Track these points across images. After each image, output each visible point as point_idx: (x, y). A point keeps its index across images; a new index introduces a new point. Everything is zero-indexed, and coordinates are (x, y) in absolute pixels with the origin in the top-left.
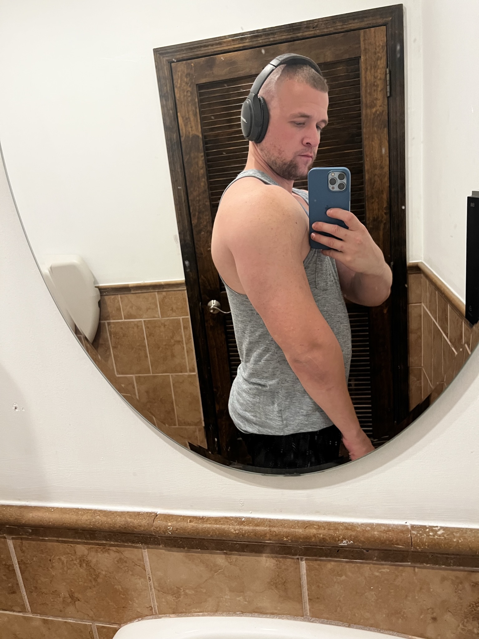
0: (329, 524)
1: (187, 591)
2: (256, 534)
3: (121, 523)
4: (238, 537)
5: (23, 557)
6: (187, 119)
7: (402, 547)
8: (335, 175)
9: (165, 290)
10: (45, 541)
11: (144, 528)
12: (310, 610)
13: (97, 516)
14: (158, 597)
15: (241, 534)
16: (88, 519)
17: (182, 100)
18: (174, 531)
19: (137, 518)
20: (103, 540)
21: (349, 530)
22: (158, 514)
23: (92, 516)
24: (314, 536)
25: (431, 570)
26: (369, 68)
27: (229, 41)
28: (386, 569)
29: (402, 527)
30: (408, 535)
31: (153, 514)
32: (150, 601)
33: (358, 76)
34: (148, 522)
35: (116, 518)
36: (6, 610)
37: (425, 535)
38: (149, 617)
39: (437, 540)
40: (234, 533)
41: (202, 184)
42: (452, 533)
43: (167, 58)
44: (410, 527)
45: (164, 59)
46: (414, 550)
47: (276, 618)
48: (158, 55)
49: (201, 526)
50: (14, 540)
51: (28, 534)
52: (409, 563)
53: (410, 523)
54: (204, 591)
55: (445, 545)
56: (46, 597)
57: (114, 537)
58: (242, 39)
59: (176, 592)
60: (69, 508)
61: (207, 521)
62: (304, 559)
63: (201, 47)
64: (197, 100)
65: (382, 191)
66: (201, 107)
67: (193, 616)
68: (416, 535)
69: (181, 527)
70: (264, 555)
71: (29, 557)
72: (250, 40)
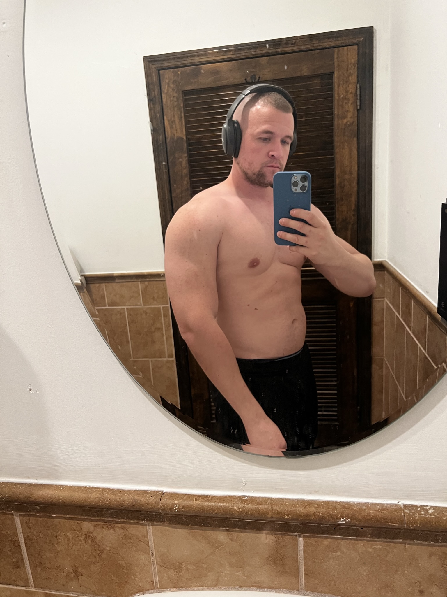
0: (327, 503)
1: (189, 566)
2: (258, 511)
3: (129, 501)
4: (242, 515)
5: (30, 533)
6: (172, 122)
7: (396, 525)
8: (298, 178)
9: (147, 280)
10: (52, 517)
11: (151, 506)
12: (305, 584)
13: (106, 494)
14: (160, 572)
15: (244, 512)
16: (96, 497)
17: (169, 104)
18: (180, 508)
19: (145, 496)
20: (110, 517)
21: (346, 509)
22: (164, 492)
23: (100, 494)
24: (314, 514)
25: (420, 546)
26: (341, 83)
27: (215, 53)
28: (378, 545)
29: (395, 506)
30: (402, 513)
31: (159, 493)
32: (152, 575)
33: (332, 89)
34: (155, 500)
35: (124, 496)
36: (9, 585)
37: (417, 514)
38: (151, 591)
39: (428, 518)
40: (237, 511)
41: (185, 182)
42: (442, 512)
43: (156, 66)
44: (402, 507)
45: (153, 67)
46: (407, 528)
47: (273, 591)
48: (148, 62)
49: (206, 504)
50: (21, 517)
51: (36, 511)
52: (401, 540)
53: (402, 502)
54: (205, 566)
55: (435, 523)
56: (50, 572)
57: (120, 514)
58: (226, 51)
59: (178, 568)
60: (78, 486)
61: (212, 500)
62: (302, 536)
63: (187, 57)
64: (182, 105)
65: (351, 194)
66: (186, 112)
67: (193, 590)
68: (409, 514)
69: (187, 505)
70: (264, 532)
71: (35, 533)
72: (234, 53)
